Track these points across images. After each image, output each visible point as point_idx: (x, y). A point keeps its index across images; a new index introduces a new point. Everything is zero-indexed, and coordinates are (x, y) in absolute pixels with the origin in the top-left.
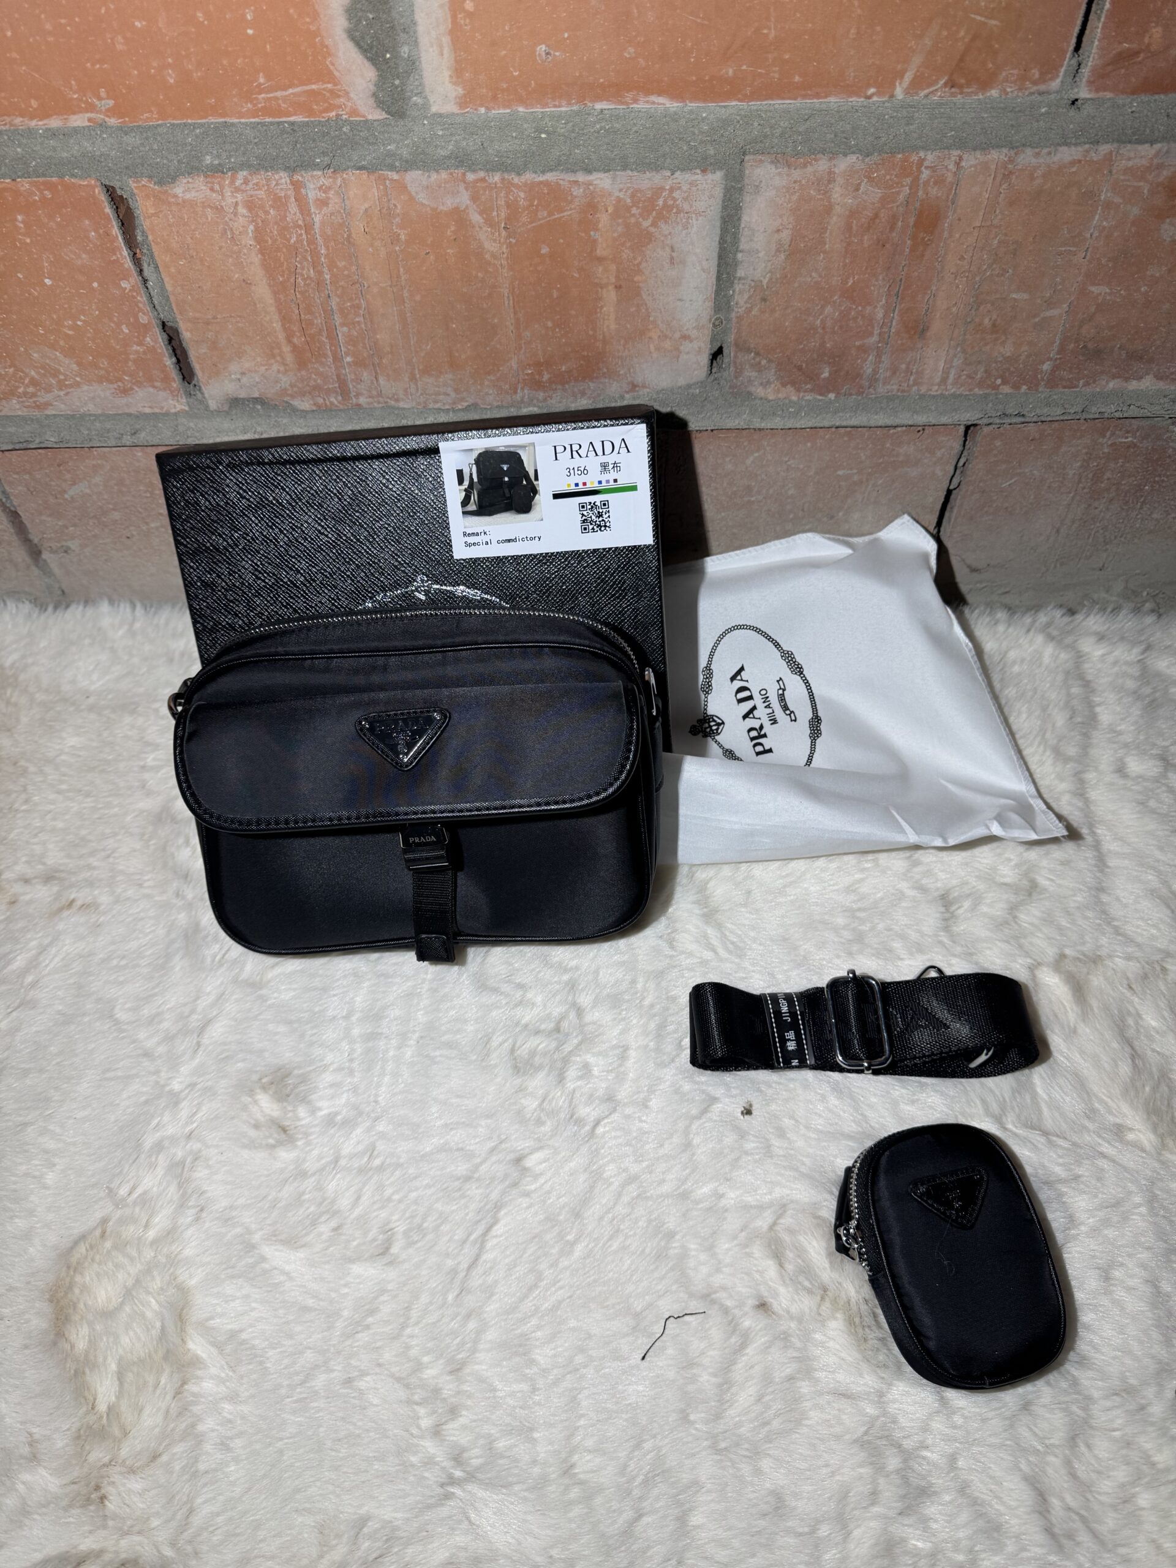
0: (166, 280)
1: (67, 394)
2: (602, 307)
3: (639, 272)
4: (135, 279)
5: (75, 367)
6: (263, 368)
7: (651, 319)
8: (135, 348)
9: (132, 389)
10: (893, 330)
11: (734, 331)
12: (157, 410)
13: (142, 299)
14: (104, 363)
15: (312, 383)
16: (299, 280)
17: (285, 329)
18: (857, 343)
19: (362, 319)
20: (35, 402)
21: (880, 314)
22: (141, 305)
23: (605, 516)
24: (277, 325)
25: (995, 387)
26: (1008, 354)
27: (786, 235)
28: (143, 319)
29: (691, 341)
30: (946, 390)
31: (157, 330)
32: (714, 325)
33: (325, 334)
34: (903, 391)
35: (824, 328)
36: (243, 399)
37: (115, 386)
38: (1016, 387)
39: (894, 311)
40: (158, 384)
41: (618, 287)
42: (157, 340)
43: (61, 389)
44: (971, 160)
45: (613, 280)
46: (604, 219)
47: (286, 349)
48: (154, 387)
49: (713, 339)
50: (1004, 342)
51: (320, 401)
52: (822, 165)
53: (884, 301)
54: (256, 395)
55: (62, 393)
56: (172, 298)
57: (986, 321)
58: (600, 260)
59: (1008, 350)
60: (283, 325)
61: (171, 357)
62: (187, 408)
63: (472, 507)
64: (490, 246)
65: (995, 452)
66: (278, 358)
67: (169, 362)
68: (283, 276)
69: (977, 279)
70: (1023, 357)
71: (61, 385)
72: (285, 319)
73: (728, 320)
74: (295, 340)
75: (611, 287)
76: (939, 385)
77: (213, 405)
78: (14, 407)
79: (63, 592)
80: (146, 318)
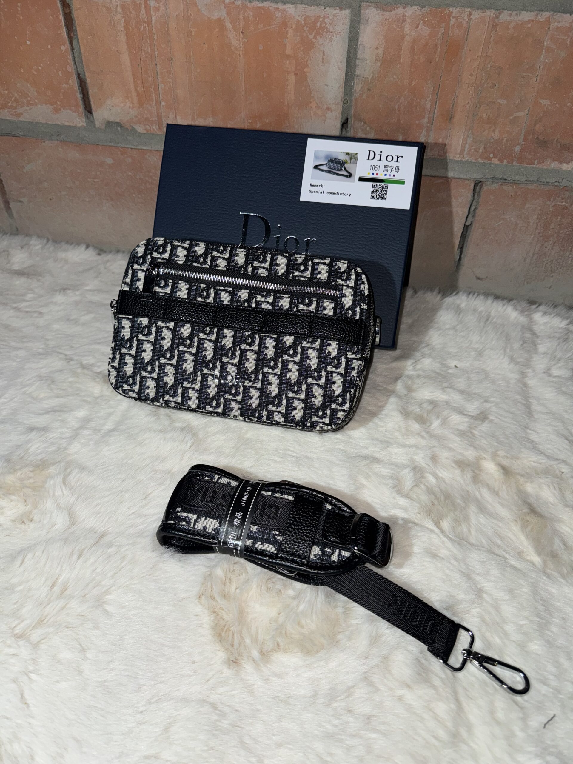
0: (82, 47)
1: (31, 109)
2: (287, 86)
3: (307, 66)
4: (68, 45)
5: (36, 94)
6: (122, 105)
7: (312, 95)
8: (64, 85)
9: (61, 110)
10: (435, 116)
11: (353, 108)
12: (71, 124)
13: (70, 57)
14: (49, 93)
15: (145, 116)
16: (143, 53)
17: (134, 82)
18: (417, 122)
19: (171, 80)
20: (15, 112)
21: (428, 106)
22: (69, 61)
24: (131, 79)
25: (490, 159)
26: (497, 138)
27: (381, 51)
28: (69, 69)
29: (332, 112)
30: (464, 158)
31: (75, 76)
32: (344, 104)
33: (153, 87)
34: (441, 156)
35: (399, 111)
36: (112, 122)
37: (52, 107)
38: (501, 160)
39: (436, 104)
40: (73, 108)
41: (296, 74)
42: (74, 82)
43: (28, 106)
44: (476, 15)
45: (293, 70)
46: (290, 32)
47: (134, 94)
48: (71, 110)
49: (343, 112)
50: (494, 131)
51: (148, 127)
52: (400, 11)
53: (431, 97)
54: (118, 121)
55: (28, 108)
56: (83, 58)
57: (484, 115)
58: (288, 57)
59: (496, 135)
60: (134, 80)
61: (80, 93)
62: (85, 124)
64: (234, 42)
65: (490, 203)
66: (130, 99)
67: (79, 96)
68: (135, 50)
69: (480, 88)
70: (504, 141)
71: (29, 104)
72: (134, 76)
73: (351, 101)
74: (139, 89)
75: (293, 74)
76: (460, 154)
77: (98, 124)
78: (6, 114)
79: (17, 229)
80: (71, 68)
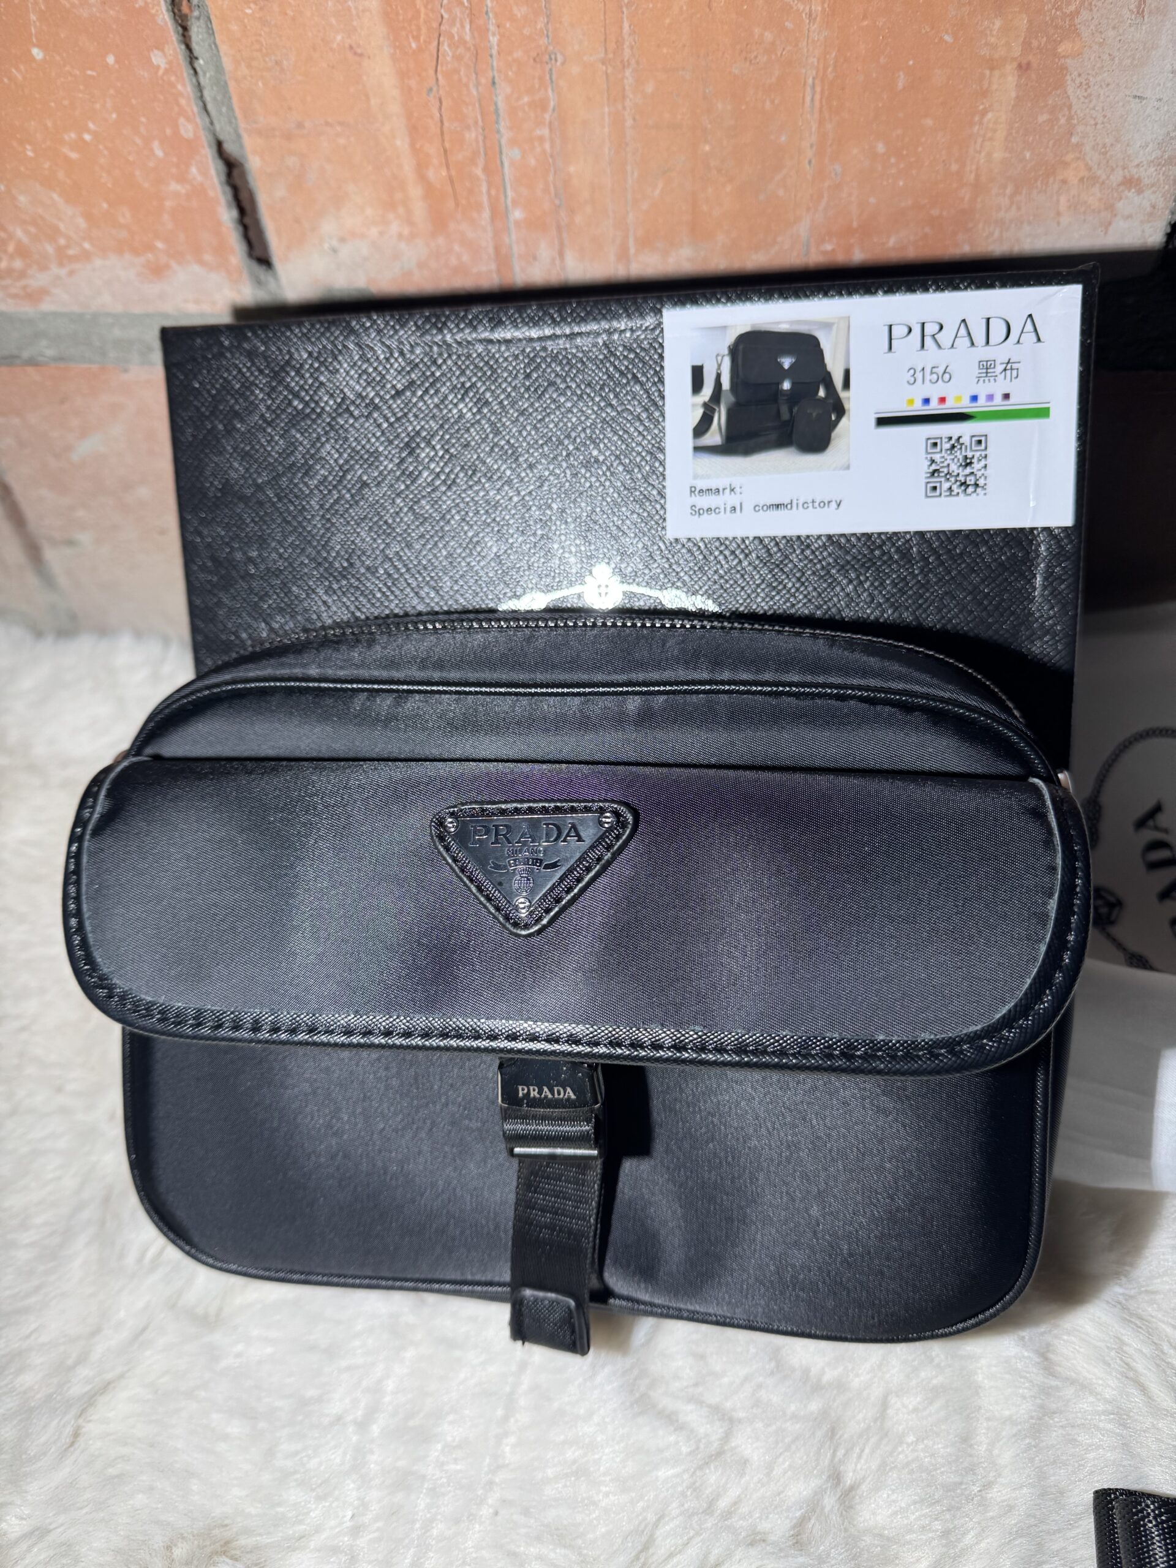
0: (224, 48)
1: (71, 273)
2: (984, 113)
3: (1071, 32)
4: (175, 47)
5: (82, 223)
6: (374, 231)
7: (1074, 140)
8: (174, 186)
9: (168, 267)
13: (186, 88)
14: (125, 216)
15: (453, 261)
16: (445, 47)
17: (415, 151)
19: (545, 132)
22: (183, 102)
23: (977, 466)
24: (402, 143)
28: (186, 130)
31: (208, 154)
33: (481, 162)
37: (141, 260)
40: (208, 257)
42: (207, 173)
43: (61, 264)
45: (1017, 51)
47: (415, 192)
48: (202, 263)
55: (63, 272)
56: (232, 85)
60: (413, 145)
61: (229, 206)
63: (714, 437)
66: (401, 210)
67: (227, 216)
68: (417, 38)
72: (414, 130)
74: (431, 174)
80: (191, 128)
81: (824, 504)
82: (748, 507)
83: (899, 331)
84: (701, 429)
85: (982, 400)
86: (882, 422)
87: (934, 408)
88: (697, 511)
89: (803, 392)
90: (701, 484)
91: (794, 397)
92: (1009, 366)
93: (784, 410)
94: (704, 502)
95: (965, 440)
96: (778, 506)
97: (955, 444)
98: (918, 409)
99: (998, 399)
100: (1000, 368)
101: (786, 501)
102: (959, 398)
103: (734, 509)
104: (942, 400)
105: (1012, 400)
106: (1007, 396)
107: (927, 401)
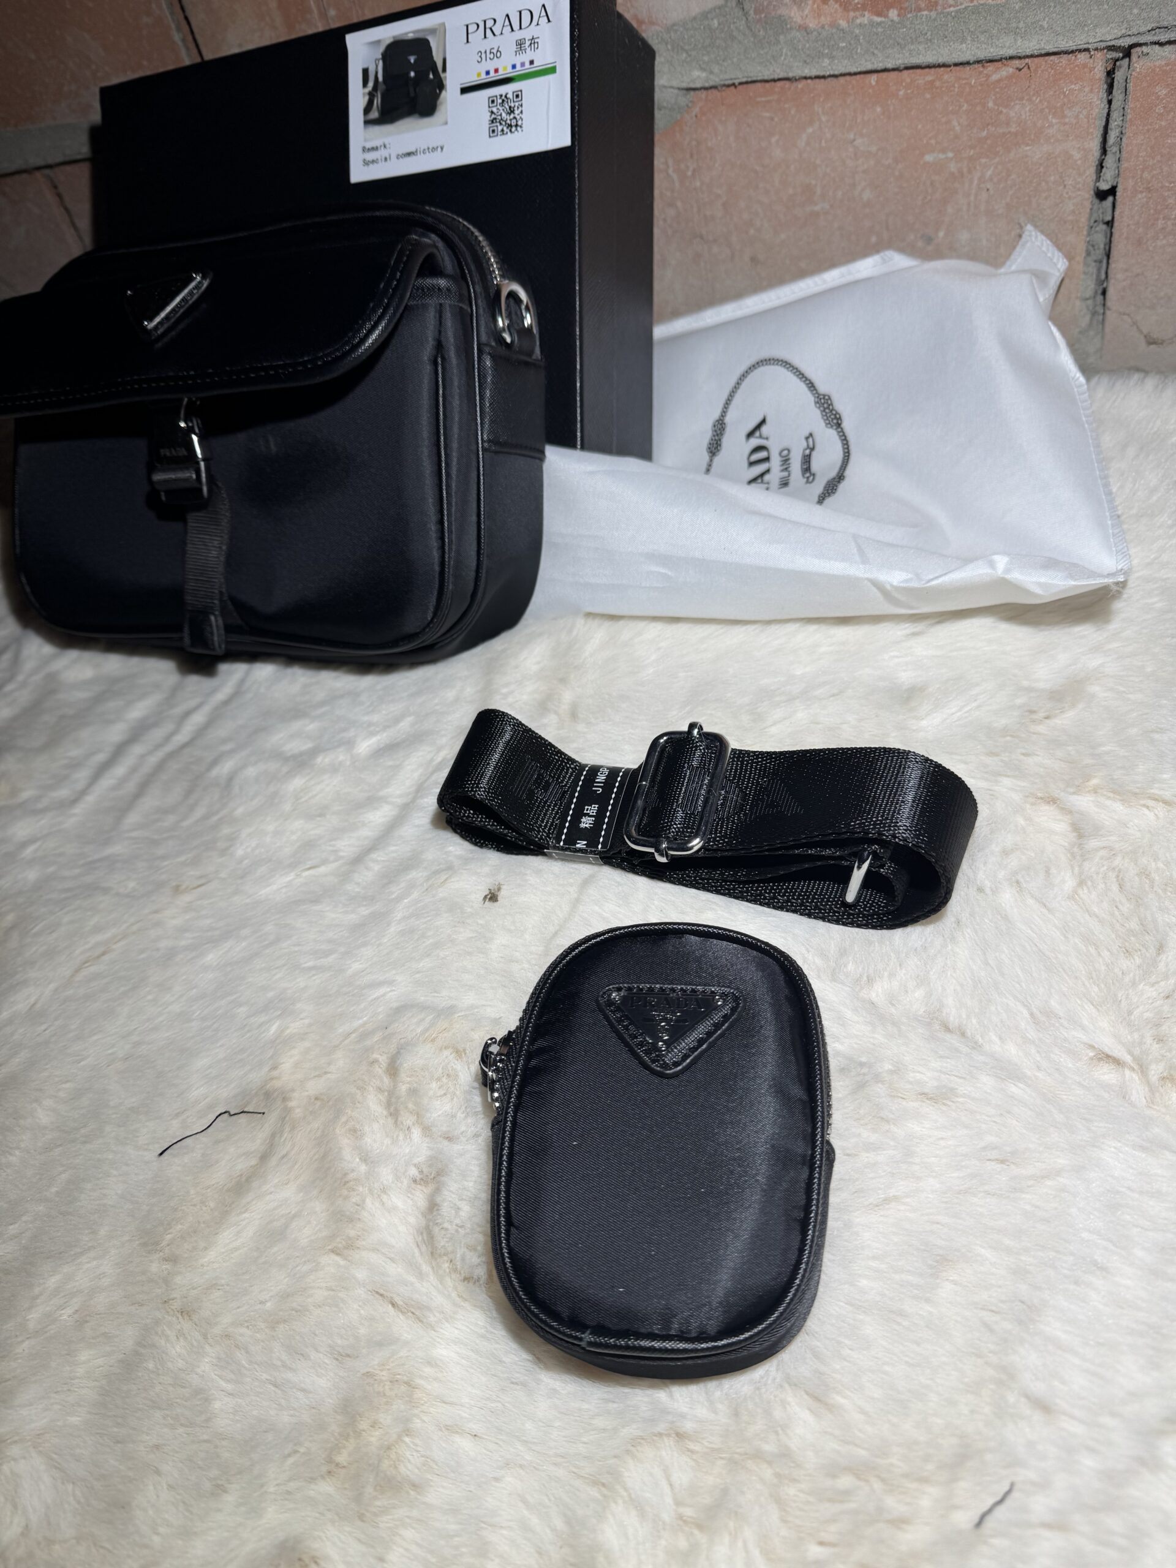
23: (517, 112)
63: (374, 114)
81: (434, 149)
82: (394, 157)
83: (472, 28)
84: (367, 110)
85: (518, 67)
86: (465, 90)
87: (493, 77)
88: (366, 163)
89: (422, 76)
90: (369, 145)
91: (417, 81)
92: (533, 42)
93: (411, 90)
94: (370, 156)
95: (510, 96)
96: (409, 154)
97: (505, 99)
98: (484, 79)
99: (527, 65)
100: (528, 43)
101: (413, 150)
102: (505, 68)
103: (386, 159)
104: (496, 71)
105: (536, 64)
106: (532, 62)
107: (488, 73)
